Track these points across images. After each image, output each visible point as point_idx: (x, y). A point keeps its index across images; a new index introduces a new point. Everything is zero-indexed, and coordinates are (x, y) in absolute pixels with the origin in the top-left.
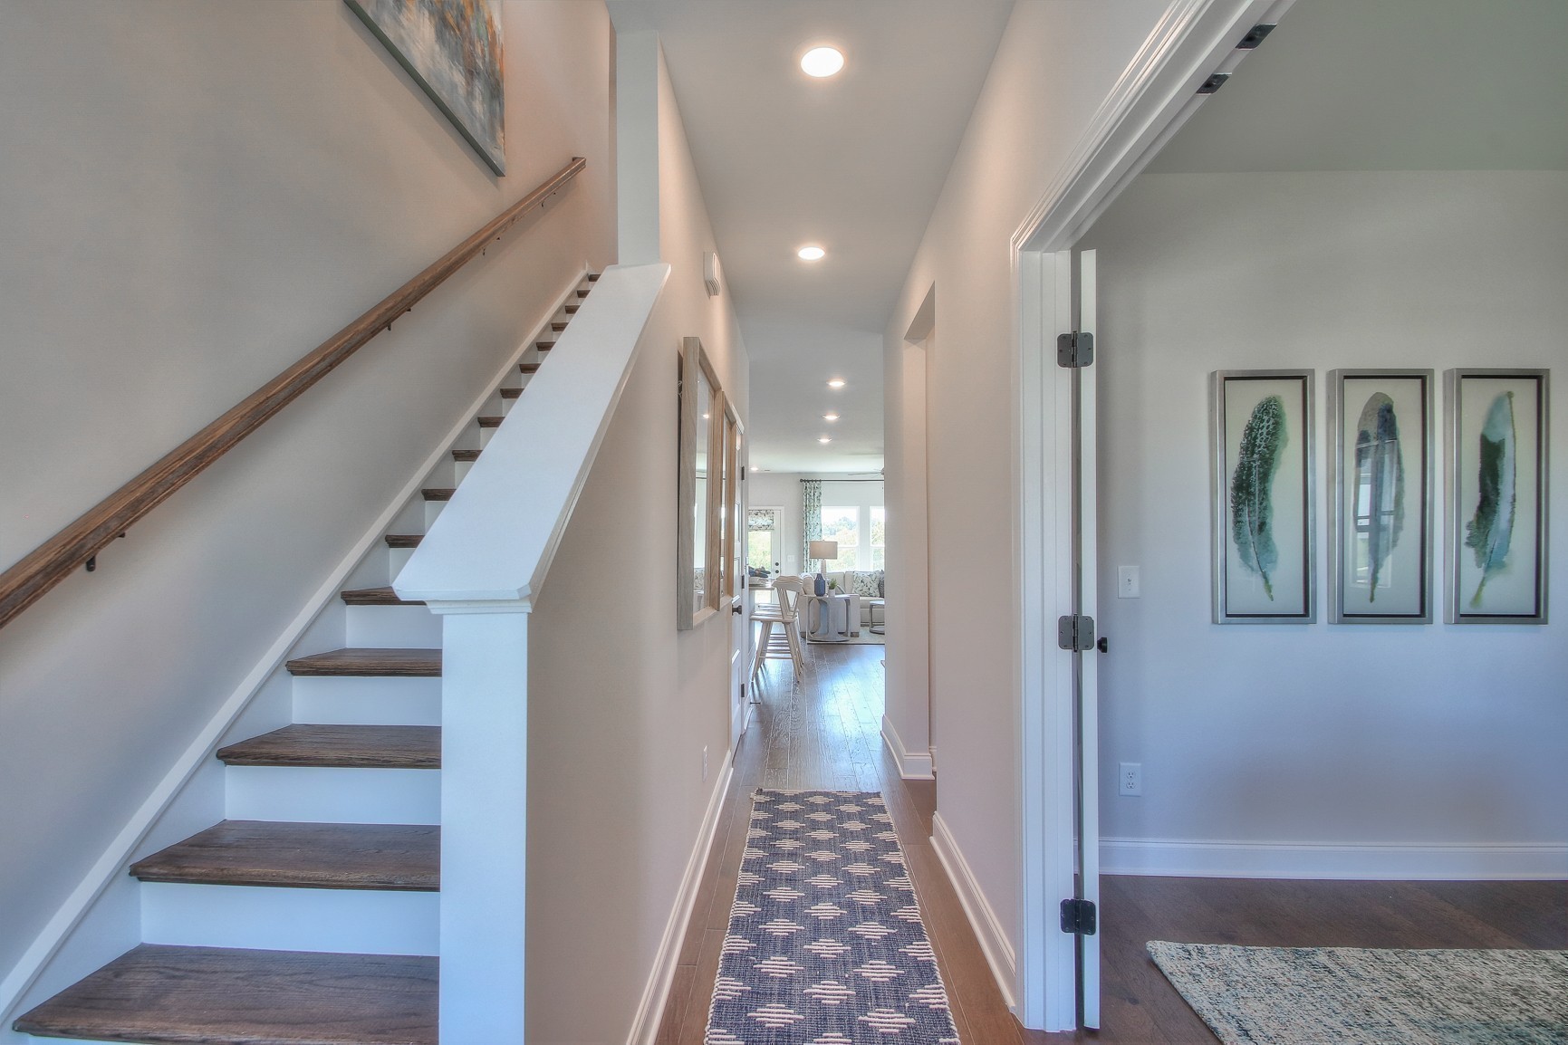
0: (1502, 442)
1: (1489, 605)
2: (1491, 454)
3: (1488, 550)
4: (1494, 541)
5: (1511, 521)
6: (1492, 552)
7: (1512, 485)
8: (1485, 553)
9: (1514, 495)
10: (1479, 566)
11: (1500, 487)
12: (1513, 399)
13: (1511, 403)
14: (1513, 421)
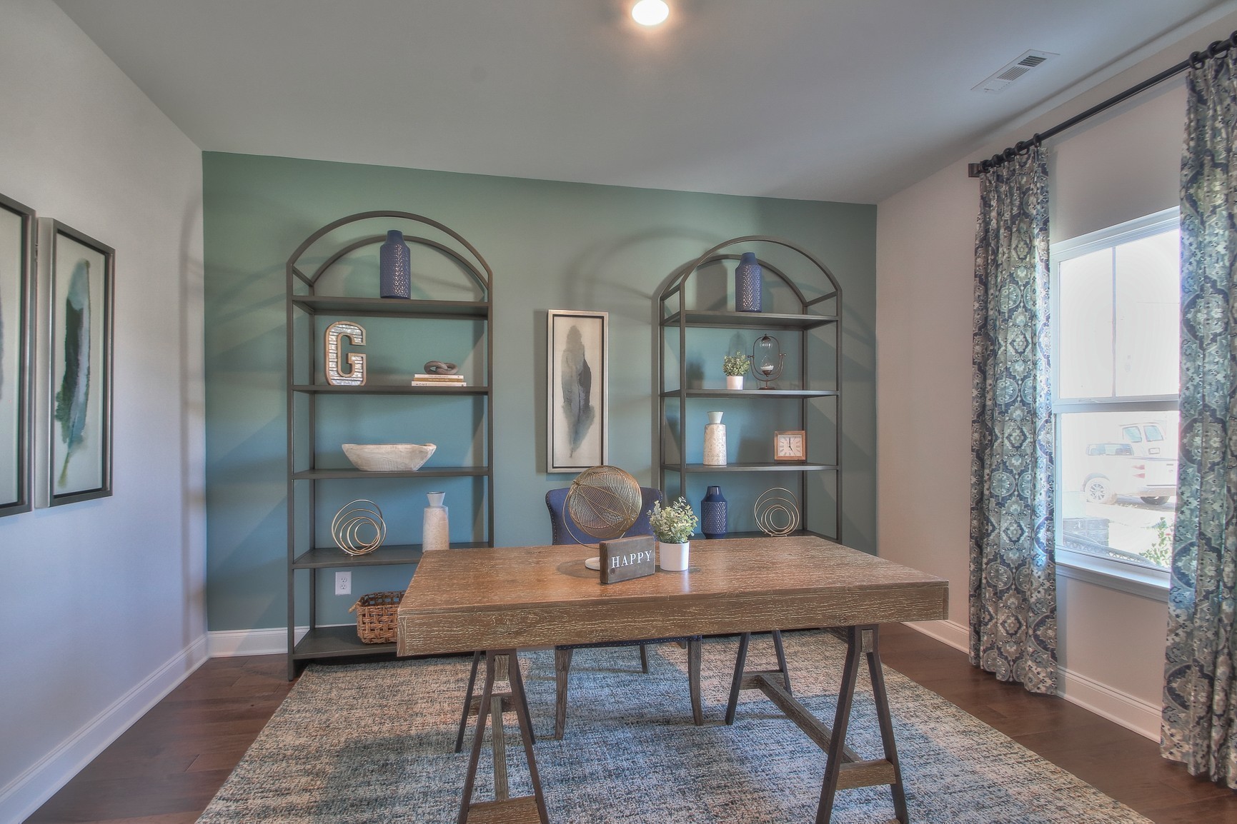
0: (81, 310)
1: (71, 487)
2: (74, 319)
3: (71, 424)
4: (75, 415)
5: (87, 394)
6: (73, 426)
7: (87, 359)
8: (68, 427)
9: (89, 368)
10: (65, 442)
11: (80, 358)
12: (90, 270)
13: (88, 272)
14: (89, 292)
